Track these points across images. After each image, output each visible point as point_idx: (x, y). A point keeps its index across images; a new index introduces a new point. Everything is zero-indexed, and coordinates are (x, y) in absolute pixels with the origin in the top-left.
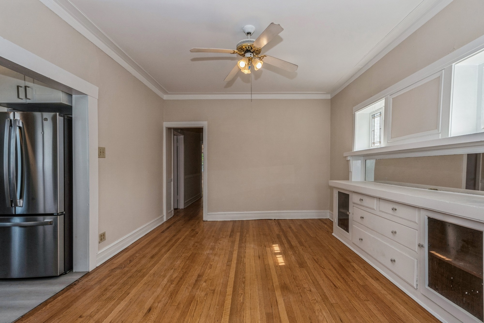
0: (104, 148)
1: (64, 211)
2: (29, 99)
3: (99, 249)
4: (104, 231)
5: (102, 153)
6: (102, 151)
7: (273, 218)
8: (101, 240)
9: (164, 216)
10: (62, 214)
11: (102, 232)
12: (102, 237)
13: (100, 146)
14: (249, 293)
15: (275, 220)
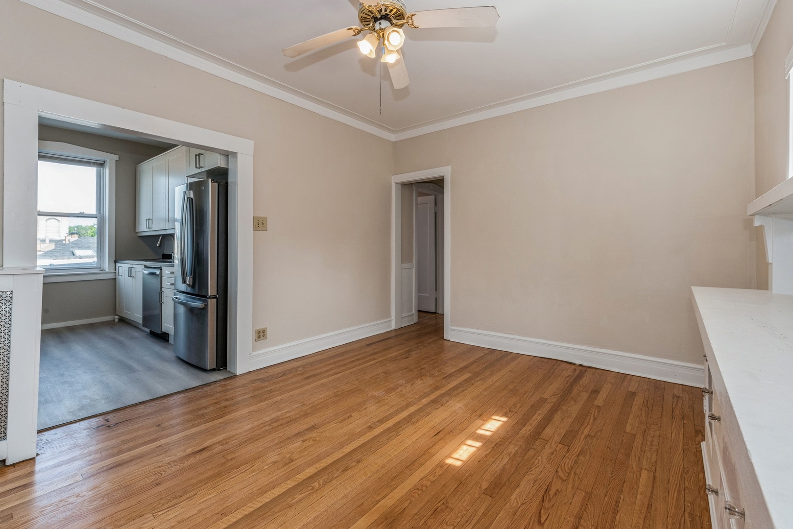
0: (266, 218)
1: (217, 294)
2: (203, 167)
3: (254, 349)
4: (264, 327)
5: (259, 224)
6: (261, 222)
7: (578, 362)
8: (259, 337)
9: (391, 320)
10: (214, 297)
11: (260, 327)
12: (261, 335)
13: (257, 215)
14: (324, 493)
15: (581, 365)
